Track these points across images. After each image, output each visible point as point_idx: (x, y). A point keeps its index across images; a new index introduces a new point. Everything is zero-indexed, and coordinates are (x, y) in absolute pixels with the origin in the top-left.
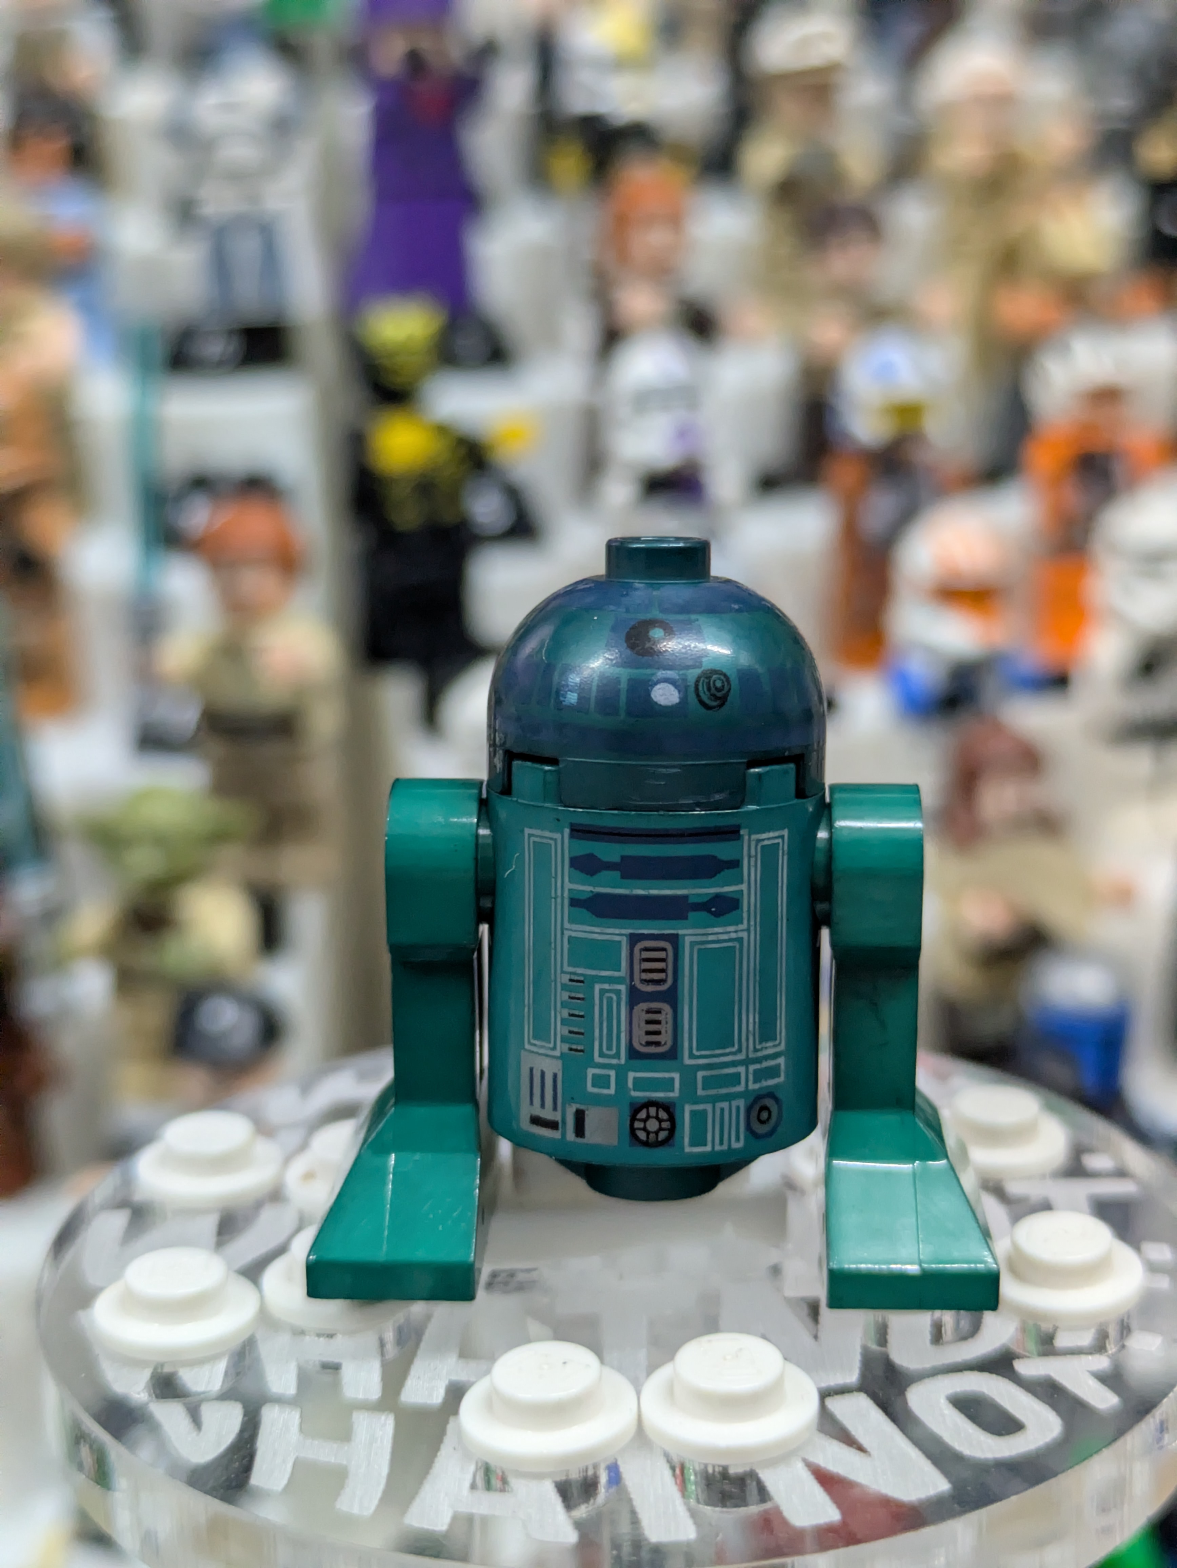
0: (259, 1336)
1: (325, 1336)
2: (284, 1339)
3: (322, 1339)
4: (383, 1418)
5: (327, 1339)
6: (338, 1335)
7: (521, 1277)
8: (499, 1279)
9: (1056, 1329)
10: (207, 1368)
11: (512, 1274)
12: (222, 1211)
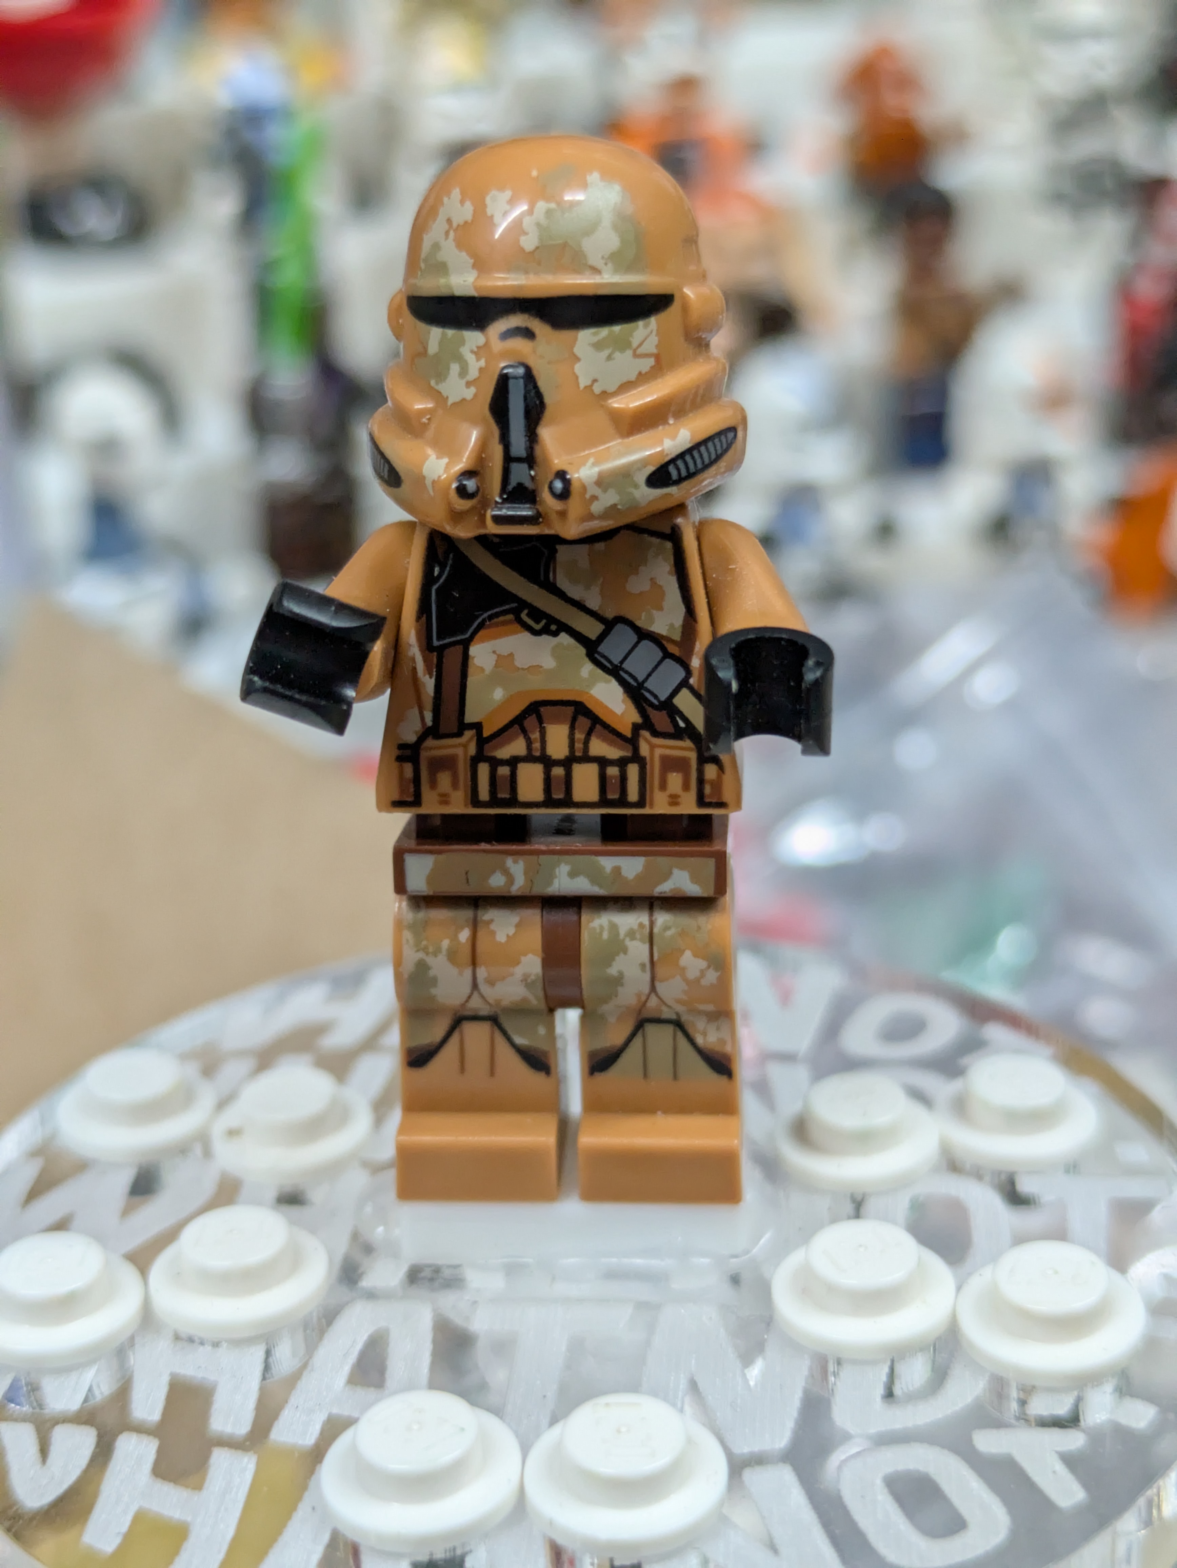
0: (136, 1341)
1: (211, 1343)
2: (163, 1346)
4: (246, 1460)
5: (210, 1348)
6: (223, 1342)
7: (447, 1273)
8: (423, 1275)
9: (1034, 1387)
10: (73, 1377)
11: (437, 1270)
12: (140, 1168)
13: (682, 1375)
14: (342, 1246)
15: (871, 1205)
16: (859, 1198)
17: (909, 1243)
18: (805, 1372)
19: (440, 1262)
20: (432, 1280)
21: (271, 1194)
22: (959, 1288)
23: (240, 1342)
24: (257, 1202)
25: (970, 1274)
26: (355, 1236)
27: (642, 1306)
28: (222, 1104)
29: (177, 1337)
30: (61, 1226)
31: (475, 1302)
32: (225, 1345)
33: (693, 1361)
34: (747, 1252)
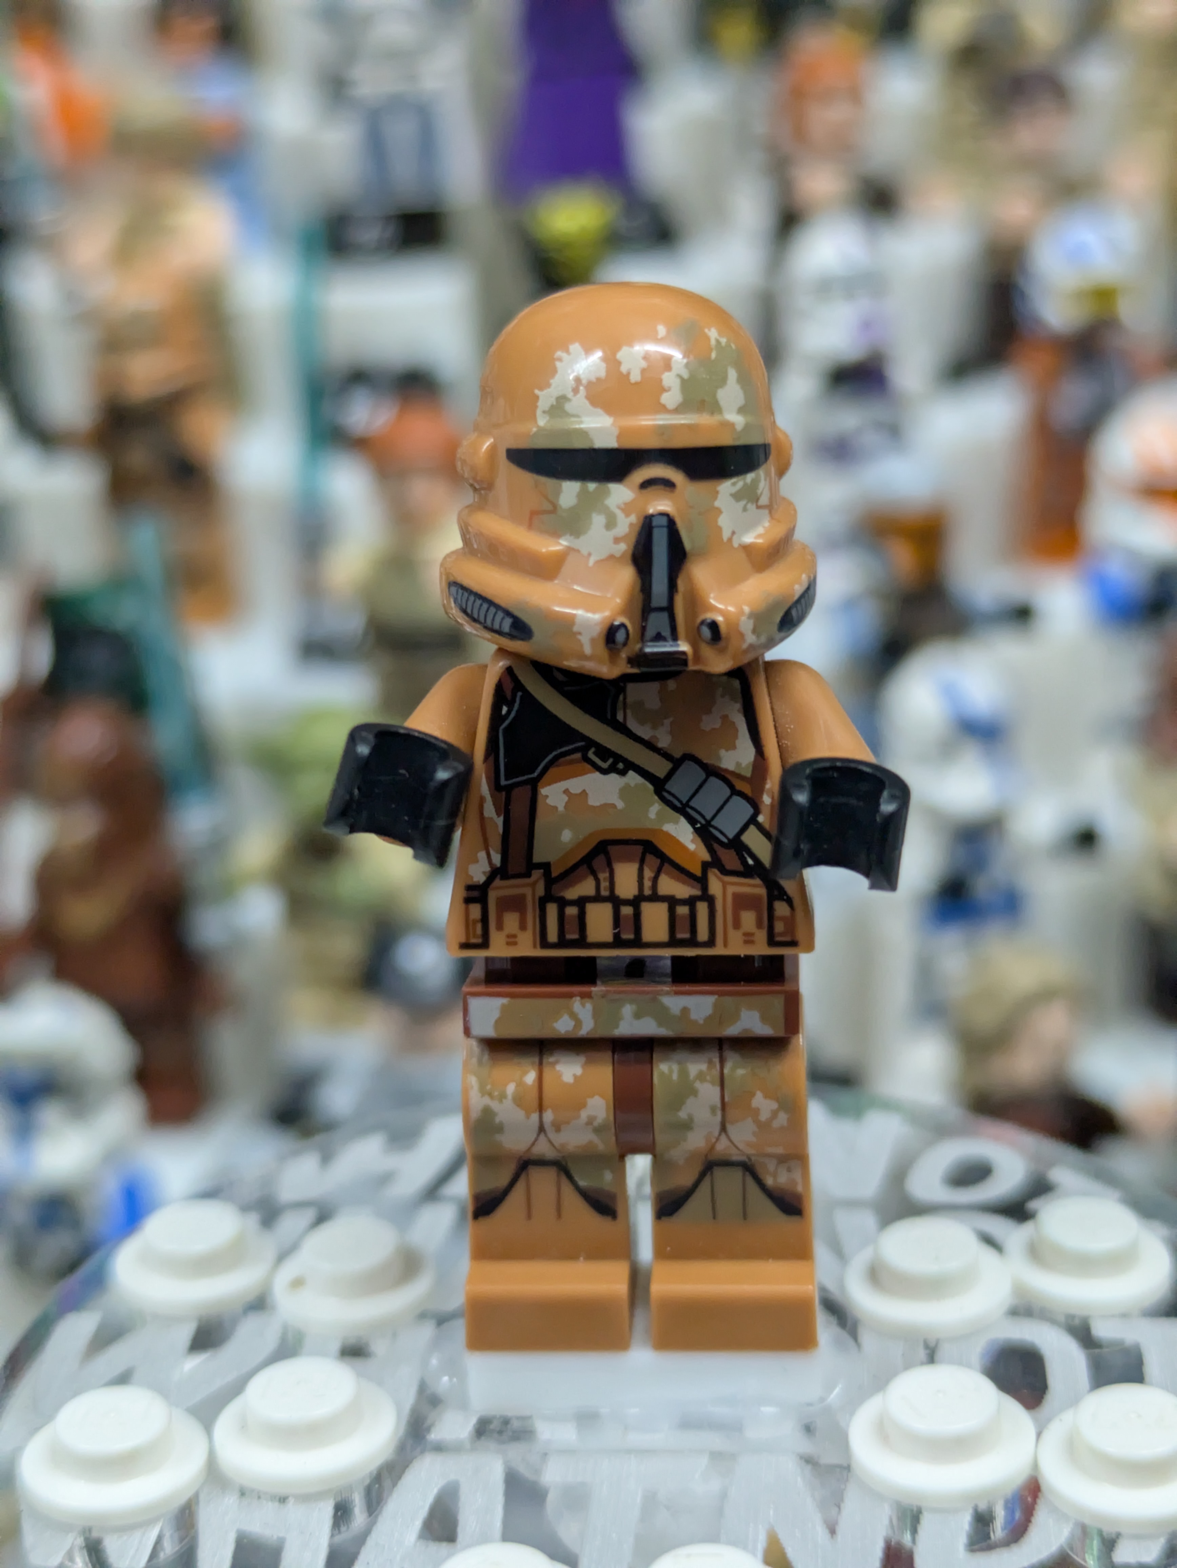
0: (202, 1497)
1: (277, 1498)
2: (230, 1500)
3: (270, 1503)
5: (277, 1504)
6: (290, 1498)
7: (516, 1424)
8: (492, 1427)
9: (1118, 1535)
10: (137, 1534)
11: (506, 1421)
12: (200, 1320)
13: (760, 1526)
14: (409, 1398)
15: (945, 1350)
16: (932, 1344)
17: (988, 1389)
18: (886, 1522)
19: (509, 1414)
20: (500, 1432)
21: (335, 1346)
22: (1039, 1435)
23: (308, 1498)
24: (321, 1353)
25: (1049, 1420)
26: (422, 1388)
27: (716, 1456)
28: (283, 1256)
29: (243, 1493)
30: (123, 1379)
31: (546, 1454)
32: (291, 1501)
33: (771, 1512)
34: (822, 1400)
